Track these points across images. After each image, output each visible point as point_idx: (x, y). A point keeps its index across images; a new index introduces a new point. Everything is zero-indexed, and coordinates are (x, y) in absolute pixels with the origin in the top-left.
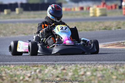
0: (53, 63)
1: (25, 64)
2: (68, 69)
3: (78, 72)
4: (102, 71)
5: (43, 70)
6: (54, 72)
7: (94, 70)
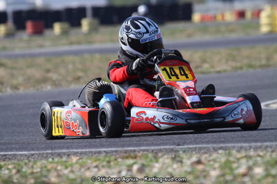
0: (172, 147)
1: (105, 152)
2: (209, 161)
3: (232, 169)
5: (148, 166)
6: (174, 169)
7: (273, 162)
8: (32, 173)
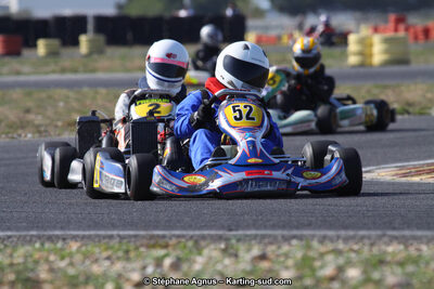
1: (119, 236)
3: (313, 270)
4: (401, 264)
5: (188, 260)
6: (226, 266)
7: (374, 261)
8: (11, 265)
